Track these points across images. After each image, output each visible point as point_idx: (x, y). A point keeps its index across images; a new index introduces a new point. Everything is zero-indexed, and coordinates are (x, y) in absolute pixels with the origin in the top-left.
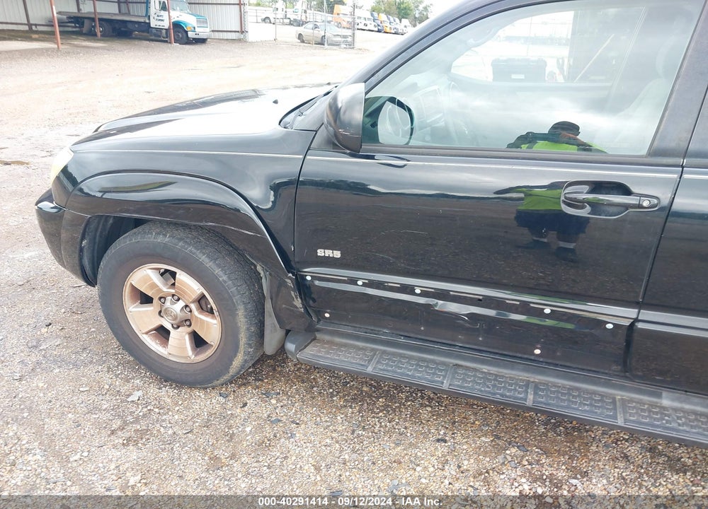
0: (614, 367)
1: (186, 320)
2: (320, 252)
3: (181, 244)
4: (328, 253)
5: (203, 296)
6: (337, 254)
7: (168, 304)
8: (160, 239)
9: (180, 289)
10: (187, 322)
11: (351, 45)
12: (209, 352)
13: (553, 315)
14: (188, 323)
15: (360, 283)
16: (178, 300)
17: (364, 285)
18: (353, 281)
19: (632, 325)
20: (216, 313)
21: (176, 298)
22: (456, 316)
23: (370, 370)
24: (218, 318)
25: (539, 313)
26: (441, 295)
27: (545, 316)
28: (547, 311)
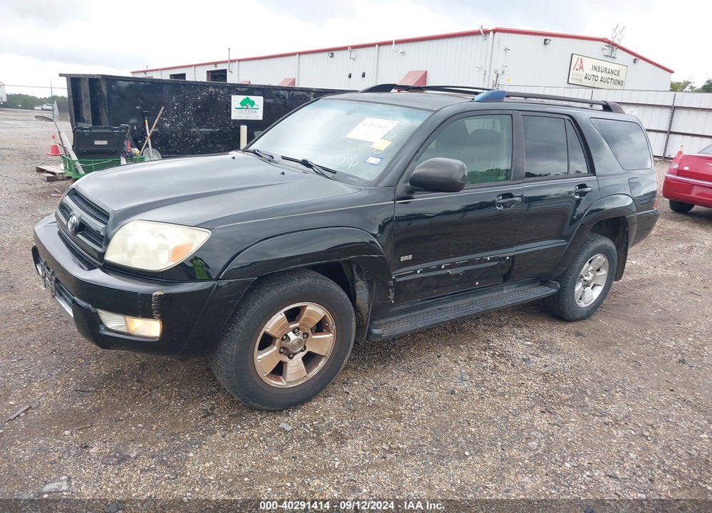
2: (402, 259)
4: (406, 258)
5: (324, 318)
6: (410, 257)
7: (293, 337)
8: (303, 282)
9: (307, 319)
13: (492, 260)
14: (303, 348)
15: (419, 272)
17: (421, 272)
19: (514, 254)
20: (332, 328)
22: (455, 276)
24: (334, 332)
25: (486, 261)
26: (452, 266)
27: (489, 261)
28: (489, 259)
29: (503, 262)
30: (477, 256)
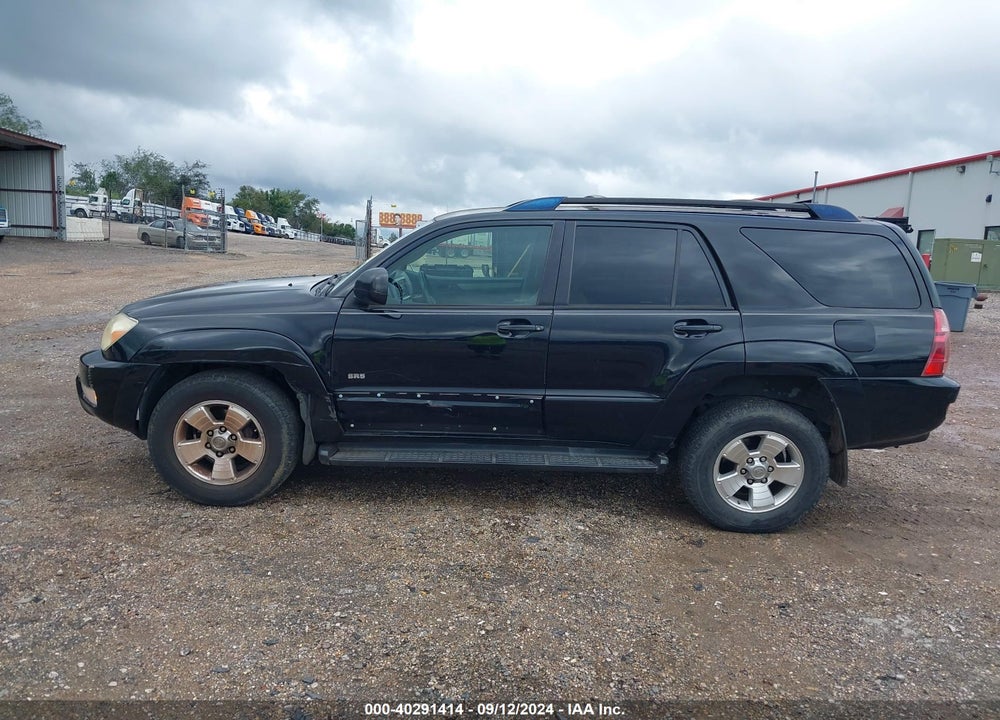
0: (539, 432)
1: (230, 448)
2: (350, 376)
3: (238, 381)
4: (356, 376)
5: (251, 422)
6: (363, 376)
7: (217, 434)
8: (219, 379)
9: (230, 419)
10: (230, 449)
11: (220, 249)
12: (252, 471)
13: (502, 400)
14: (232, 450)
15: (379, 395)
16: (226, 430)
17: (382, 396)
18: (374, 395)
19: (543, 398)
20: (262, 435)
21: (223, 429)
22: (444, 410)
23: (387, 459)
24: (263, 440)
25: (493, 399)
26: (434, 397)
27: (497, 401)
28: (497, 397)
29: (526, 406)
30: (477, 392)
